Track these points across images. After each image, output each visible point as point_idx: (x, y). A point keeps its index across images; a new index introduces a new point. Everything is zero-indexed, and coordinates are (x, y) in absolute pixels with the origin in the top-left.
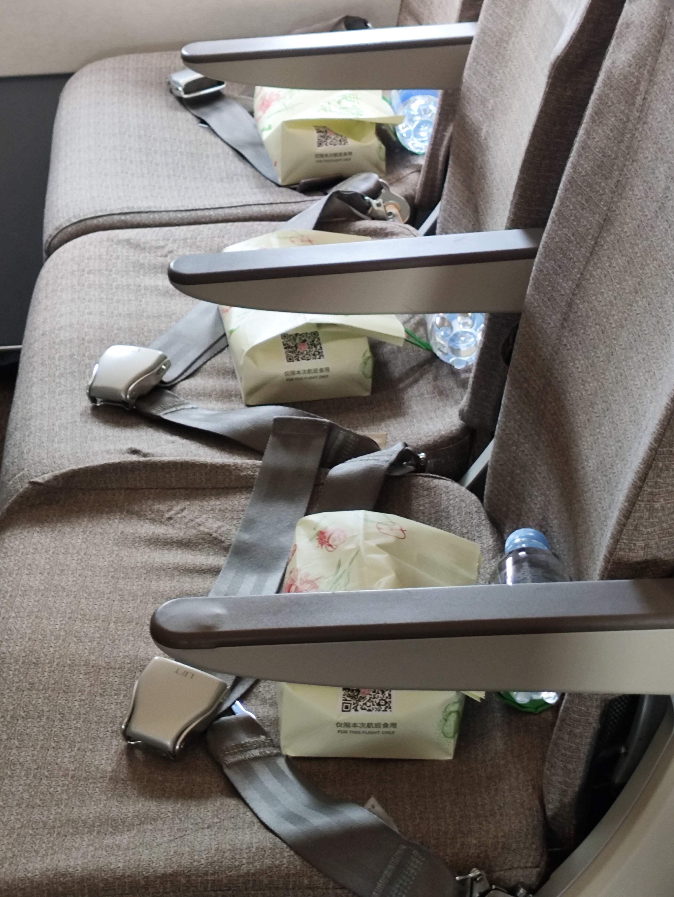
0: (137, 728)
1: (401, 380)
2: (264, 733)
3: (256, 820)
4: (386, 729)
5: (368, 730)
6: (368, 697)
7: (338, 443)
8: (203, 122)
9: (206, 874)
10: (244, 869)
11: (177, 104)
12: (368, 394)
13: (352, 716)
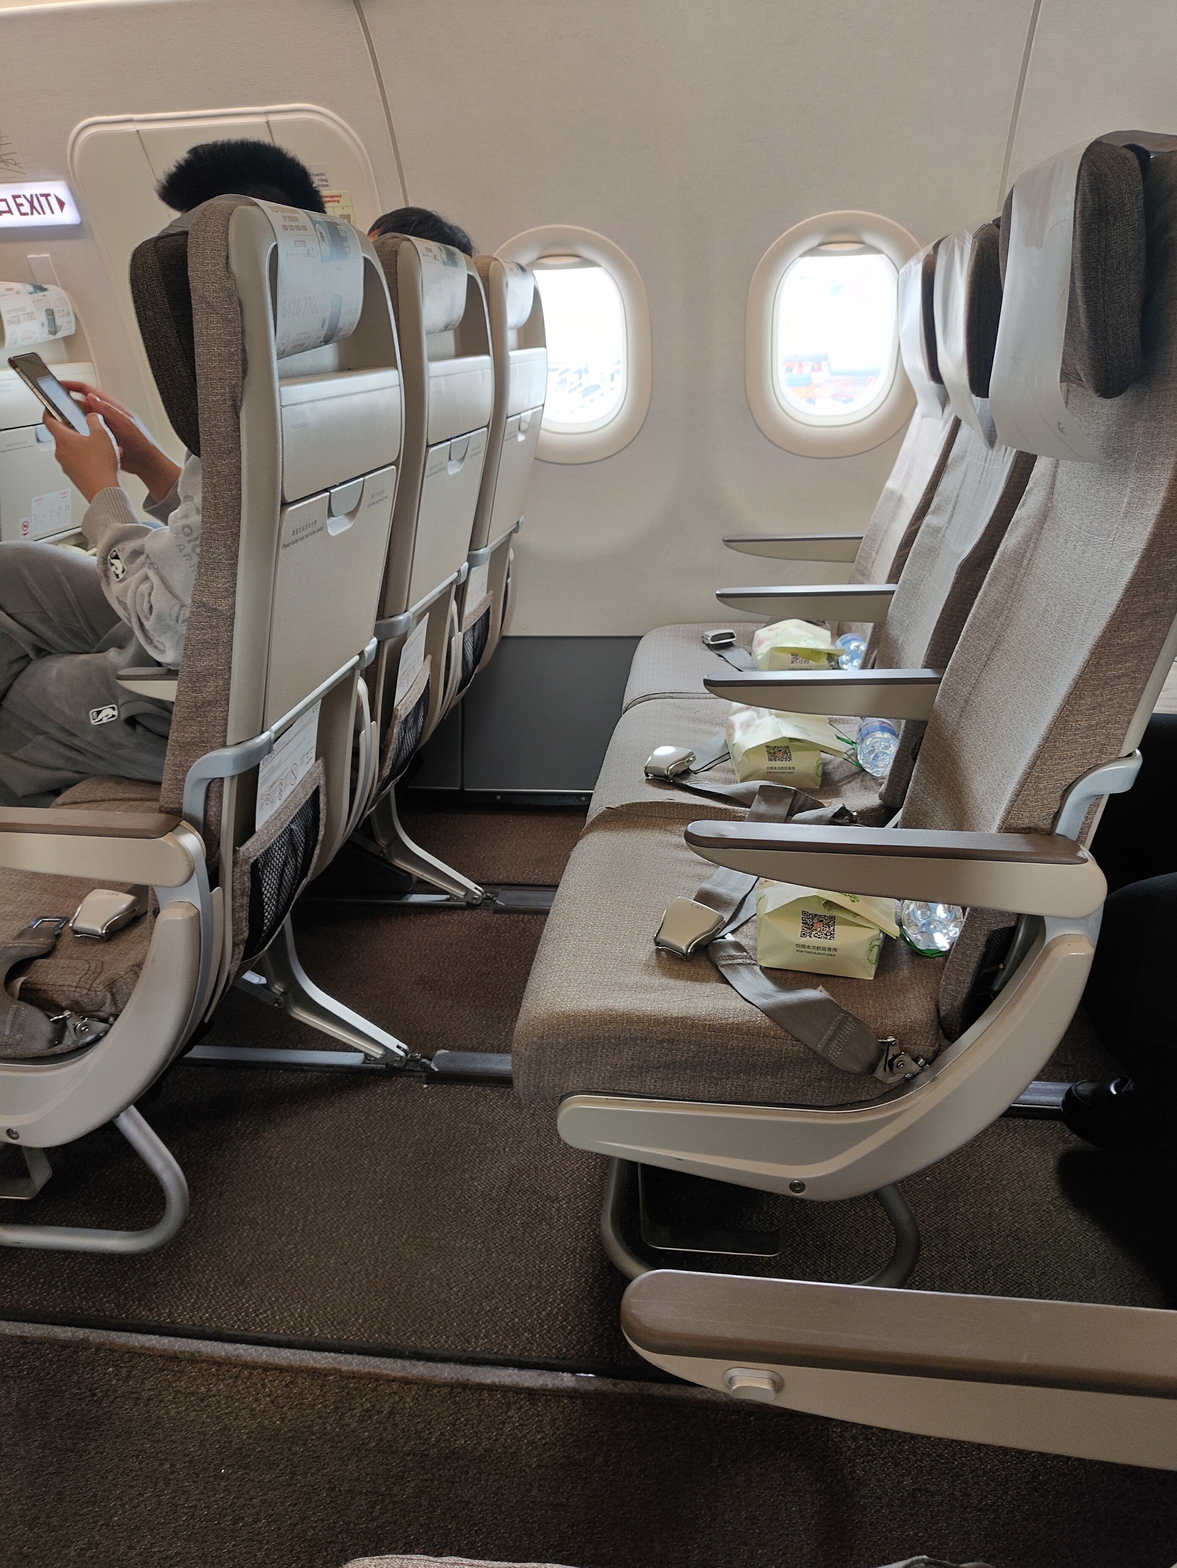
0: (663, 937)
1: (839, 781)
2: (746, 951)
3: (739, 996)
4: (829, 952)
5: (817, 951)
6: (819, 929)
7: (800, 803)
8: (721, 656)
9: (705, 1020)
10: (731, 1020)
11: (707, 648)
12: (818, 787)
13: (806, 940)
